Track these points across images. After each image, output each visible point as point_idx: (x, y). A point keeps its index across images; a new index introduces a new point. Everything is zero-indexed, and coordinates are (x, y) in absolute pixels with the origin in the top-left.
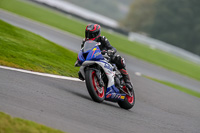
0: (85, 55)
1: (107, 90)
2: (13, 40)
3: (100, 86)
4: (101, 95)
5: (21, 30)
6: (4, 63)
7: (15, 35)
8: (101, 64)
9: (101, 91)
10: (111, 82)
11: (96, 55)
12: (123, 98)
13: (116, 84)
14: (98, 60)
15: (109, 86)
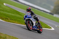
0: (26, 16)
1: (33, 27)
2: (19, 16)
3: (31, 26)
4: (31, 28)
5: (22, 13)
6: (17, 23)
7: (20, 15)
8: (31, 19)
9: (31, 27)
10: (34, 25)
11: (29, 16)
12: (38, 29)
13: (36, 25)
14: (30, 18)
15: (34, 26)
